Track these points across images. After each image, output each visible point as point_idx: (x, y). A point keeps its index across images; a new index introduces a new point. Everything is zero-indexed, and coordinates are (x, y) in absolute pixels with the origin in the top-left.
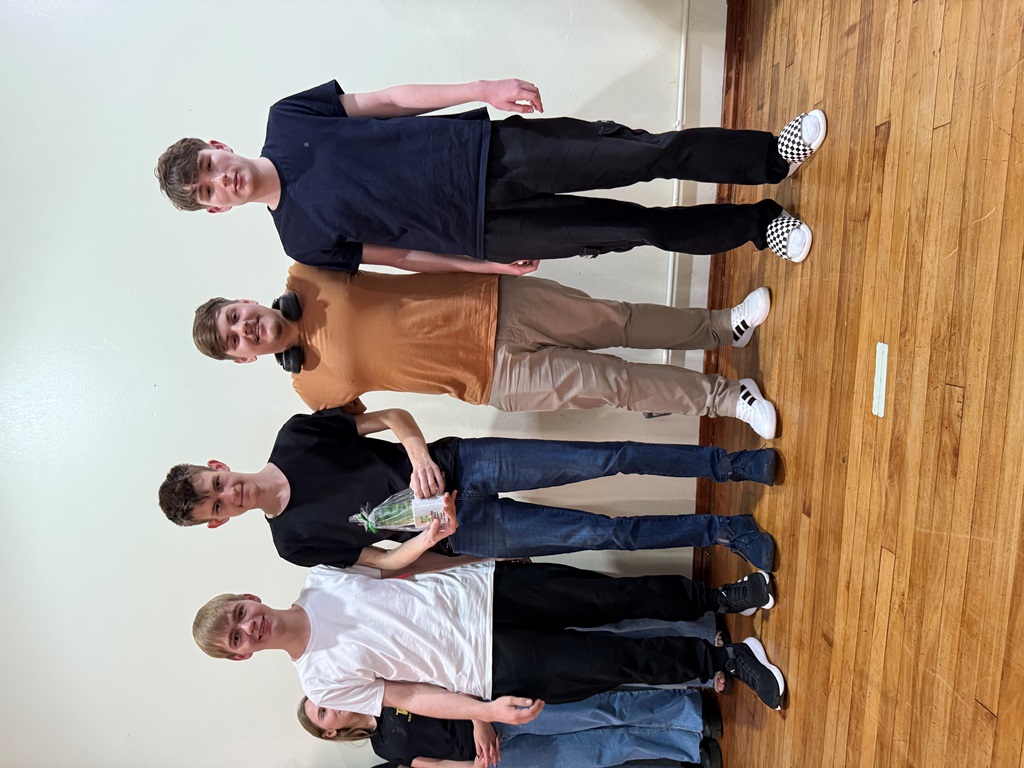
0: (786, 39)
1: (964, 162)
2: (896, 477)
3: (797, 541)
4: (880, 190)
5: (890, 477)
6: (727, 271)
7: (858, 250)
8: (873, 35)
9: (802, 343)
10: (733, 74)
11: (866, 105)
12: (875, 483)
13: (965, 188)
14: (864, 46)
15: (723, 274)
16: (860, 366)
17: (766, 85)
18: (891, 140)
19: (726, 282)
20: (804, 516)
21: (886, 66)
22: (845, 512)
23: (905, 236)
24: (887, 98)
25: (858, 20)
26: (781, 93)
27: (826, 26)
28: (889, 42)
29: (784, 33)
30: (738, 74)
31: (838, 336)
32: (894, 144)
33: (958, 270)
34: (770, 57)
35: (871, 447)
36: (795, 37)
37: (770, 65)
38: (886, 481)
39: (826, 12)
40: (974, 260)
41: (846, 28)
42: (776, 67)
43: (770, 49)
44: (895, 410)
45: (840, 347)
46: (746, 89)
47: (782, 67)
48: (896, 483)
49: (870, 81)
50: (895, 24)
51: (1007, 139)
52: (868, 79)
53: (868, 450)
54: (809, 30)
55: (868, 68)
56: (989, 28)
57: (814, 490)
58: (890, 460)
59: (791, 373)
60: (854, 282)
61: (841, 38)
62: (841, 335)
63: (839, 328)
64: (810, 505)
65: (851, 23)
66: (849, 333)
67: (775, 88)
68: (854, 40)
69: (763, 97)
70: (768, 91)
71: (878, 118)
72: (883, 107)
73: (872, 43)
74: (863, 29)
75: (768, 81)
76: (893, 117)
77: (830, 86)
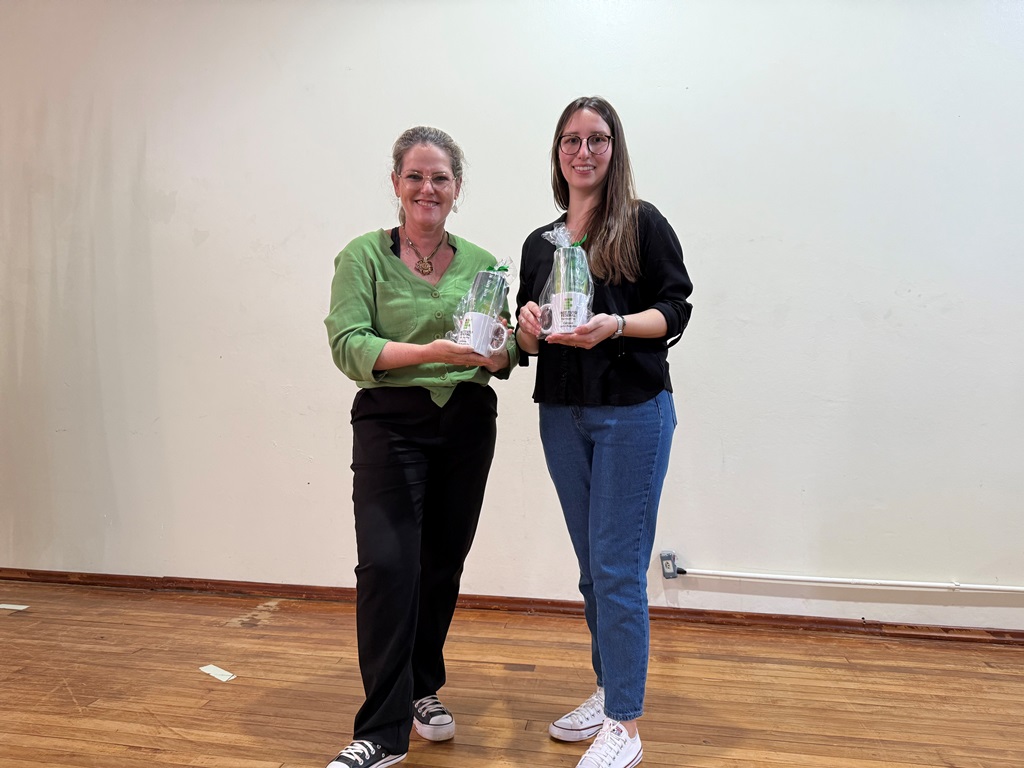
7: (913, 756)
45: (809, 739)
60: (881, 753)
63: (826, 738)
67: (1016, 679)
70: (1009, 672)
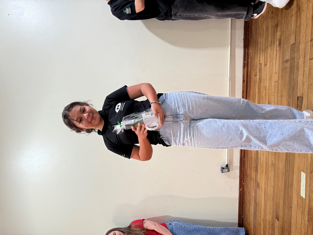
0: (264, 56)
2: (310, 222)
3: (274, 228)
5: (308, 221)
8: (295, 65)
9: (274, 160)
10: (246, 62)
11: (293, 88)
12: (302, 220)
14: (292, 68)
16: (295, 177)
17: (258, 69)
20: (277, 220)
21: (300, 78)
22: (292, 226)
24: (301, 88)
25: (289, 59)
26: (263, 74)
27: (278, 56)
28: (301, 70)
29: (263, 54)
30: (248, 62)
31: (287, 163)
32: (305, 105)
34: (258, 60)
35: (301, 207)
36: (267, 56)
37: (258, 63)
38: (306, 222)
39: (278, 52)
41: (285, 60)
42: (261, 64)
43: (258, 58)
44: (309, 198)
46: (251, 68)
47: (263, 65)
48: (311, 224)
49: (295, 81)
50: (303, 65)
52: (294, 80)
53: (299, 207)
54: (272, 56)
55: (294, 76)
57: (280, 213)
58: (308, 215)
59: (270, 168)
61: (284, 62)
62: (288, 163)
64: (279, 217)
65: (287, 59)
66: (290, 164)
67: (261, 71)
68: (288, 65)
69: (257, 73)
70: (258, 71)
71: (298, 94)
72: (300, 91)
73: (295, 68)
74: (291, 62)
75: (258, 68)
76: (304, 96)
77: (280, 77)
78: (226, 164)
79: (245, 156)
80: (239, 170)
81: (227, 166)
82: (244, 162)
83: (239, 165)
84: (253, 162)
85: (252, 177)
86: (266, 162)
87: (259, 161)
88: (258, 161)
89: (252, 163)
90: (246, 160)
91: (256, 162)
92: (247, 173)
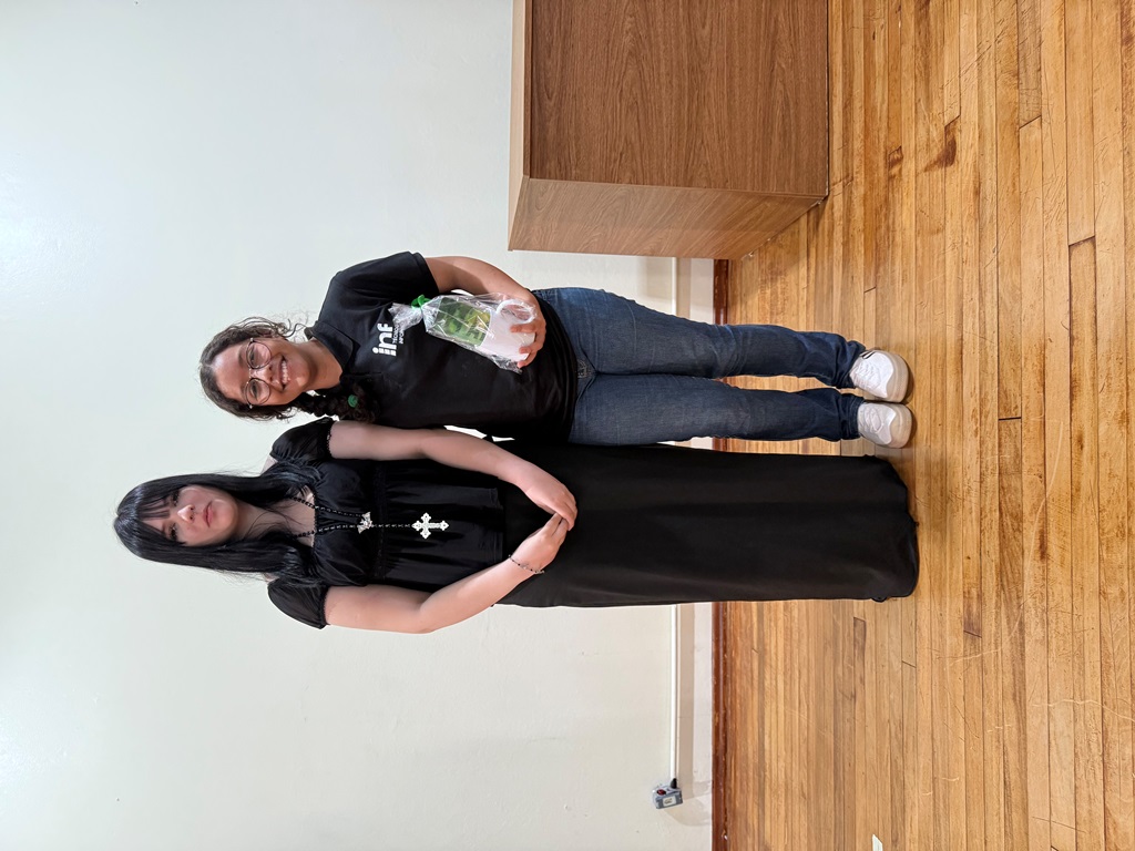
1: (929, 714)
4: (862, 681)
6: (728, 650)
7: (848, 725)
9: (805, 782)
13: (933, 739)
15: (725, 652)
16: (859, 847)
18: (868, 641)
19: (728, 661)
23: (887, 745)
31: (837, 798)
32: (871, 647)
33: (935, 815)
40: (947, 816)
51: (962, 720)
56: (938, 607)
59: (797, 806)
60: (847, 754)
62: (840, 800)
63: (837, 790)
71: (855, 611)
76: (868, 621)
78: (672, 777)
79: (729, 750)
80: (710, 796)
81: (674, 784)
82: (726, 769)
83: (711, 778)
84: (751, 774)
85: (750, 821)
86: (786, 785)
87: (767, 774)
88: (765, 776)
89: (748, 778)
90: (731, 762)
91: (760, 776)
92: (735, 805)
